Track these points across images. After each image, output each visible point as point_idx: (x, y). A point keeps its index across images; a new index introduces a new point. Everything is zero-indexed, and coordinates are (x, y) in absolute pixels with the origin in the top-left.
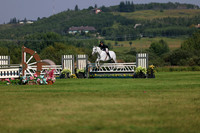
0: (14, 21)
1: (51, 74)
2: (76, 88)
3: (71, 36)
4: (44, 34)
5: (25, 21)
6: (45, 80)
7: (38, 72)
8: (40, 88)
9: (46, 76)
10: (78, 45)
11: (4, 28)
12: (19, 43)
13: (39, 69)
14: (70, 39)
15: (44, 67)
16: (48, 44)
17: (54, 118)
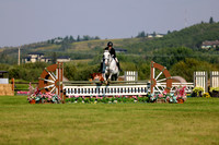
0: (142, 35)
1: (182, 92)
2: (209, 108)
3: (204, 51)
4: (174, 49)
5: (154, 35)
6: (175, 98)
7: (168, 90)
8: (170, 107)
9: (176, 93)
10: (212, 62)
11: (131, 43)
12: (147, 58)
13: (169, 86)
14: (203, 55)
15: (174, 84)
16: (179, 59)
17: (186, 139)
